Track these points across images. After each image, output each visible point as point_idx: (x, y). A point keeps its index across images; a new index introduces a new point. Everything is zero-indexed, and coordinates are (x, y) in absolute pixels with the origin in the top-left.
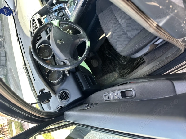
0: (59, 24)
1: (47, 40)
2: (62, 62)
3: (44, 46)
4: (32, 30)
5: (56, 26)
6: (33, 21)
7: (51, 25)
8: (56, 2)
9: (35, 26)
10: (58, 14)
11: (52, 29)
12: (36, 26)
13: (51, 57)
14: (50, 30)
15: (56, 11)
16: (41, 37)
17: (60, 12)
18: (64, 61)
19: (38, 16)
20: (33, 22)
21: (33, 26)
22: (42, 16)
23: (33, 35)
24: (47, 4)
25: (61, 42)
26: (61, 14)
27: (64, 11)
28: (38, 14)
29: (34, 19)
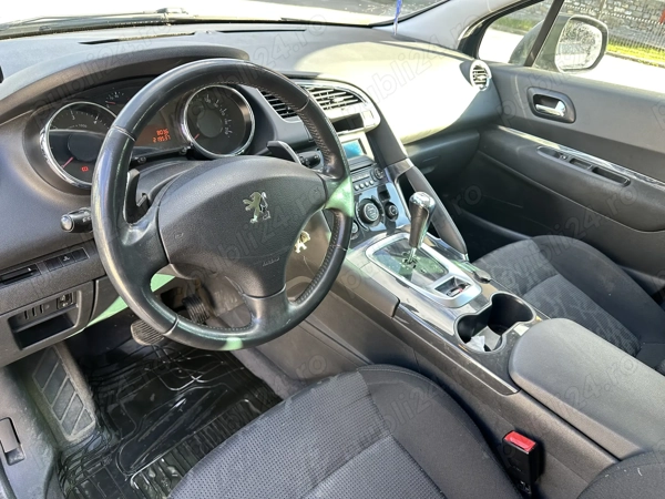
0: (334, 210)
1: (270, 143)
2: (155, 194)
3: (246, 119)
4: (318, 84)
5: (327, 198)
6: (355, 97)
7: (333, 172)
8: (419, 201)
9: (336, 100)
10: (373, 201)
11: (317, 174)
12: (332, 102)
13: (189, 143)
14: (313, 163)
15: (384, 194)
16: (286, 113)
17: (381, 212)
18: (153, 210)
19: (371, 121)
20: (348, 94)
21: (336, 91)
22: (371, 135)
23: (296, 83)
24: (412, 165)
25: (253, 210)
26: (372, 212)
27: (381, 226)
28: (377, 121)
29: (360, 101)
